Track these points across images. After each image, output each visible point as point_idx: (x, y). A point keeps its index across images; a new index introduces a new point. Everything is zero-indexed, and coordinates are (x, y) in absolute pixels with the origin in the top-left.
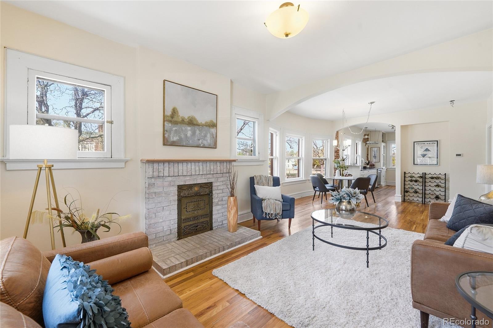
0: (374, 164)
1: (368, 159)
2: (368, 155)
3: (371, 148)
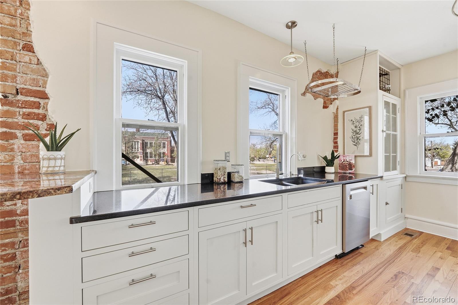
0: (353, 162)
2: (336, 134)
3: (344, 112)
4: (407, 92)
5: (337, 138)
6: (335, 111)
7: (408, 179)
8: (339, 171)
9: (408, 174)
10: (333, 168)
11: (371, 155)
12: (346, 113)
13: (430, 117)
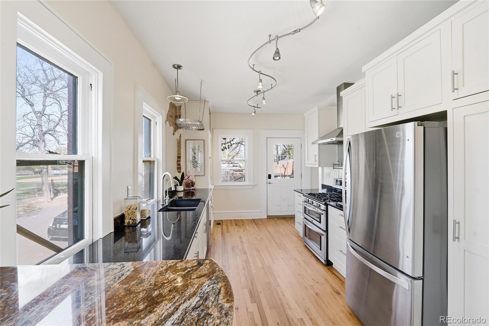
0: (194, 180)
1: (179, 168)
2: (179, 157)
3: (186, 140)
4: (214, 131)
5: (180, 160)
6: (178, 138)
8: (185, 188)
10: (182, 186)
11: (204, 175)
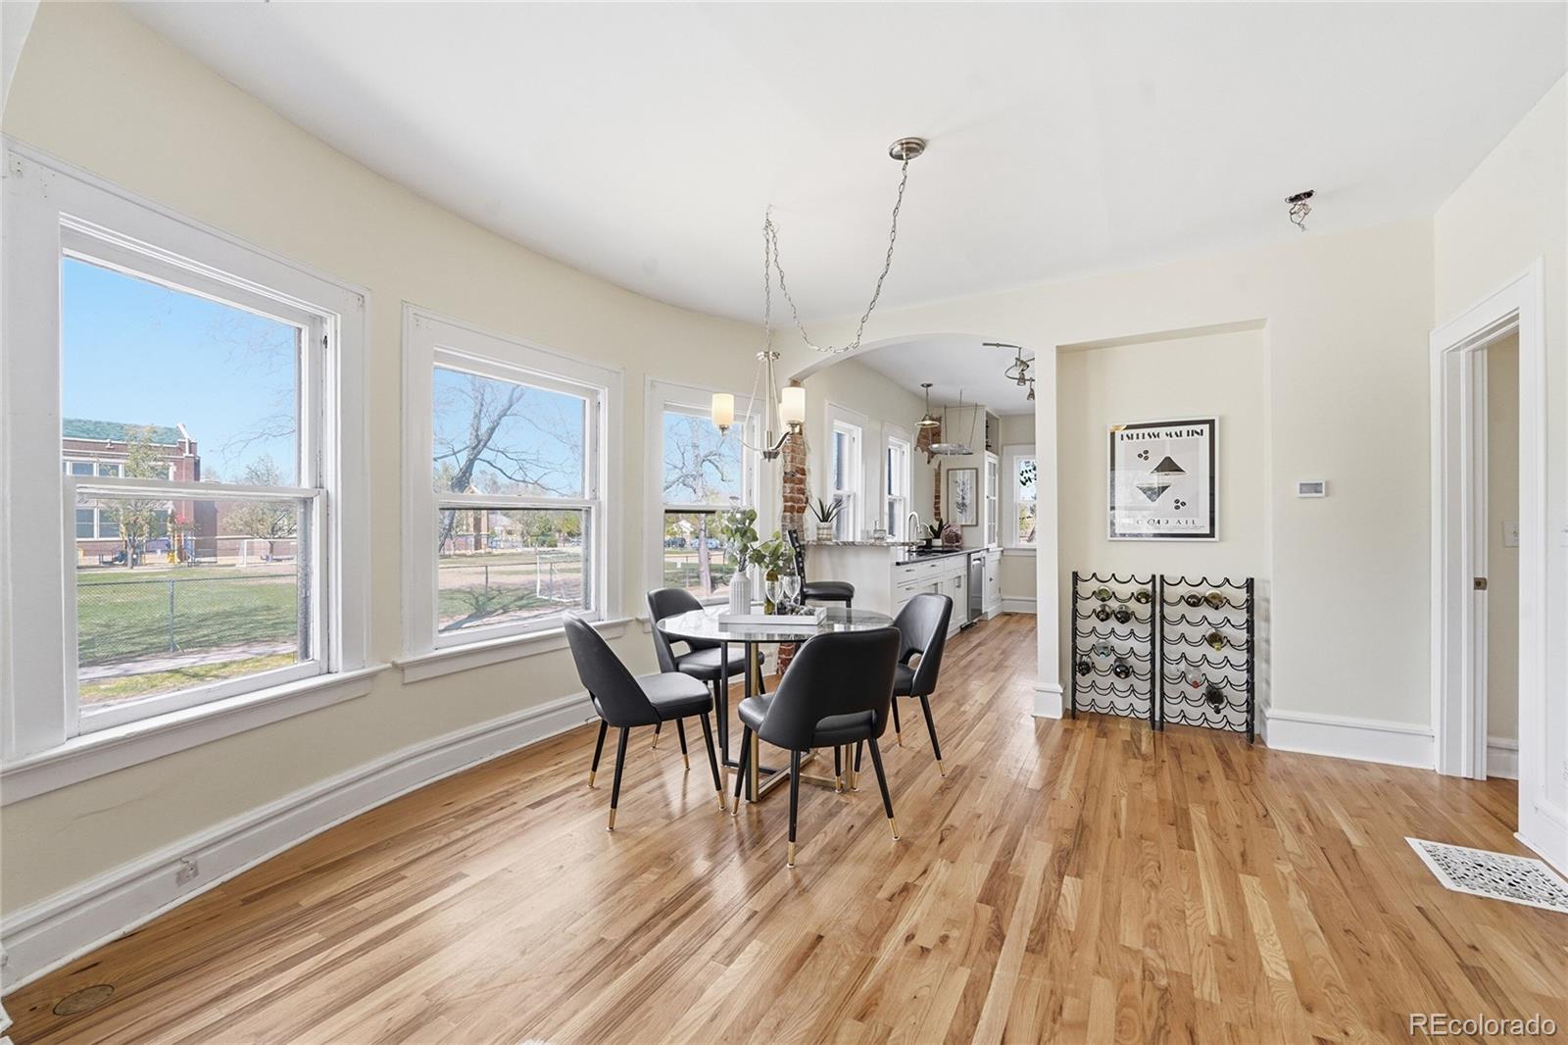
1: (937, 514)
2: (937, 497)
3: (948, 470)
4: (1005, 448)
5: (939, 502)
6: (937, 467)
7: (1005, 553)
8: (946, 544)
9: (1006, 547)
10: (940, 540)
11: (977, 525)
12: (950, 472)
13: (1024, 480)
